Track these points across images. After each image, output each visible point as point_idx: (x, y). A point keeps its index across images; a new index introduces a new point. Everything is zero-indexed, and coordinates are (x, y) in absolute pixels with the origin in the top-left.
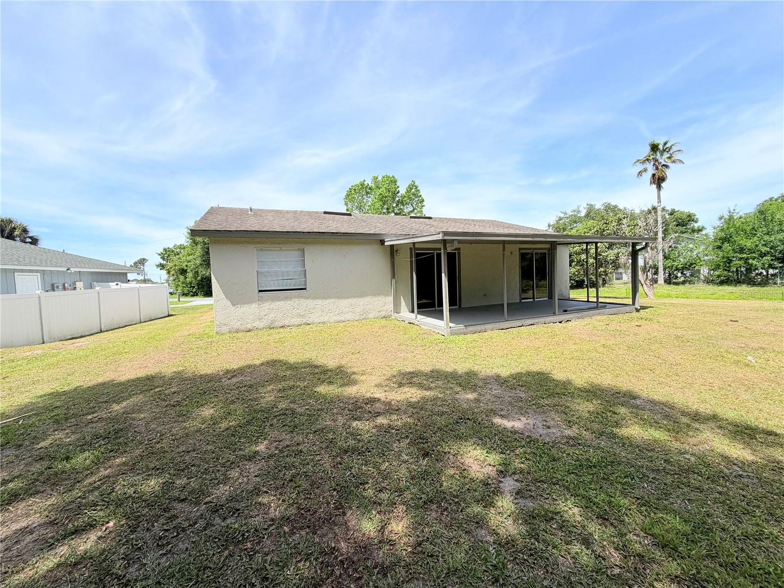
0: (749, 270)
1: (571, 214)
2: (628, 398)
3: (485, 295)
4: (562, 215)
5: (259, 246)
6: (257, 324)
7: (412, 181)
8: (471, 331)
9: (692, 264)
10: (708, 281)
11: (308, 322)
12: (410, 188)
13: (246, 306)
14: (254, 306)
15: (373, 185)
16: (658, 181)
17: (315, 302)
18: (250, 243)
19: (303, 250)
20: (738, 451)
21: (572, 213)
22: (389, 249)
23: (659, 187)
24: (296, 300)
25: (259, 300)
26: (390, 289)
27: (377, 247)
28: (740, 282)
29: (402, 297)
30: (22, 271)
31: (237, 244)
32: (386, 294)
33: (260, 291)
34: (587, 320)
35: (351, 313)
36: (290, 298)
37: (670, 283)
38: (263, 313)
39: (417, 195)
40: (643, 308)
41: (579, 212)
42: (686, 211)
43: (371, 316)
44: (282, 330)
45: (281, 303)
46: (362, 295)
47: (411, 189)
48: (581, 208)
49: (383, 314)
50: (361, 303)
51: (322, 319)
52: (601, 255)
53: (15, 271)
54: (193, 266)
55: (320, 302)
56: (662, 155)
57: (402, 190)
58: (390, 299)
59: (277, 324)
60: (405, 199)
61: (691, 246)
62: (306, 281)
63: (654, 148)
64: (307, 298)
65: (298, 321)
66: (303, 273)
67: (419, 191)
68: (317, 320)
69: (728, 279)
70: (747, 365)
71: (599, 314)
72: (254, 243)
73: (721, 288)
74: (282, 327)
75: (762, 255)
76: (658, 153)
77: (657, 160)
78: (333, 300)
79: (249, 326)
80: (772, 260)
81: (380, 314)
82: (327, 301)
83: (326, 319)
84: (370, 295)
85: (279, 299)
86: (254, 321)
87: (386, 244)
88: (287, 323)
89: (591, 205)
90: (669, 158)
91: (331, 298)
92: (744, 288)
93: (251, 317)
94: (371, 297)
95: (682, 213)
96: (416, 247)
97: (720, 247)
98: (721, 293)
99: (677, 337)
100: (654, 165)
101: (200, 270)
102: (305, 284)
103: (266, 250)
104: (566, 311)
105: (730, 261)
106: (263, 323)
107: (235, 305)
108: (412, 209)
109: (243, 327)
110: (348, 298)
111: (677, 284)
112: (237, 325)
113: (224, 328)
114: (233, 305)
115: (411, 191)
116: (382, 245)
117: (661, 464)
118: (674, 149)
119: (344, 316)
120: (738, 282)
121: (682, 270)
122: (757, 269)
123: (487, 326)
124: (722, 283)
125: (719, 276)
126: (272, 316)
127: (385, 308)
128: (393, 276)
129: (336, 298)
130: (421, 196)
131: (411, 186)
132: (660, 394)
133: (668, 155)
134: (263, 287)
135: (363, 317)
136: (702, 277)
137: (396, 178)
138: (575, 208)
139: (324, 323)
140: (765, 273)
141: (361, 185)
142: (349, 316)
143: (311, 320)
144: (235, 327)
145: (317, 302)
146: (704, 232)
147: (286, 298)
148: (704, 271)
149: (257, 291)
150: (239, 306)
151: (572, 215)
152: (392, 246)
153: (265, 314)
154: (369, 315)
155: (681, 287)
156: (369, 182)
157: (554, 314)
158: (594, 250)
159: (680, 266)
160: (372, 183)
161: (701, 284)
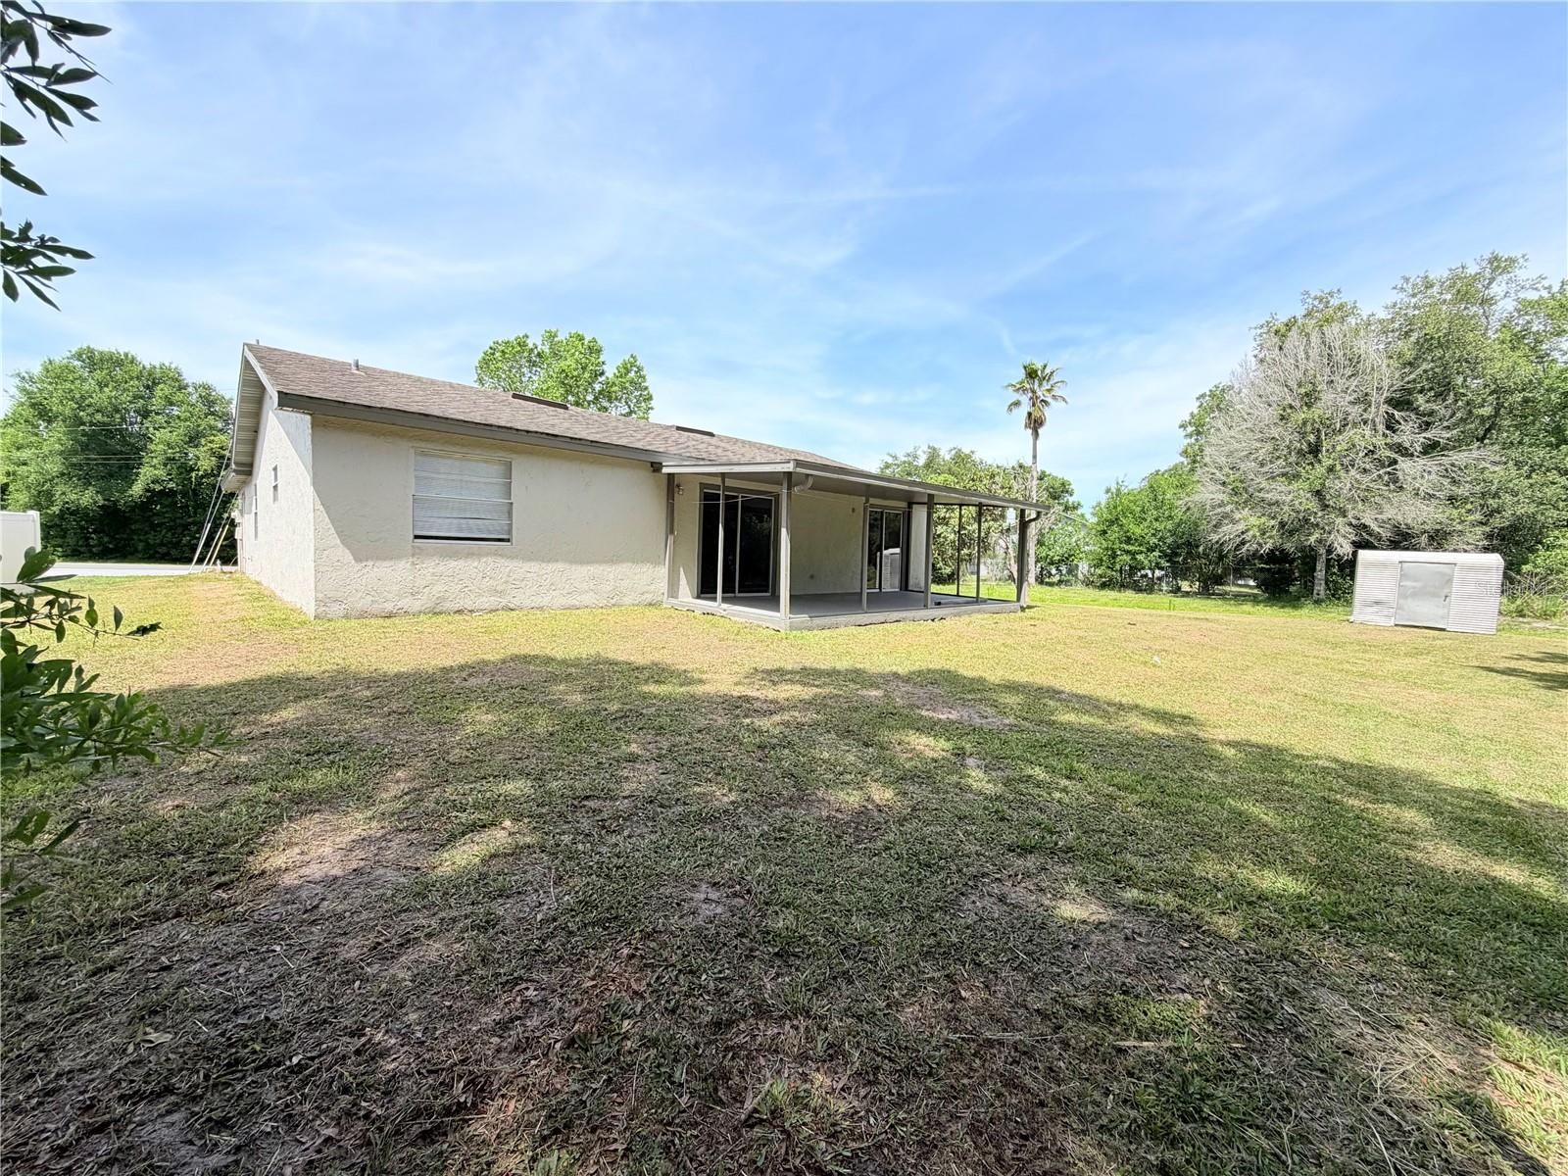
0: (1133, 569)
1: (904, 459)
2: (1053, 693)
3: (812, 577)
4: (890, 460)
5: (423, 445)
6: (406, 603)
7: (632, 356)
8: (818, 626)
9: (1070, 556)
10: (1088, 583)
11: (512, 606)
12: (626, 369)
13: (387, 563)
14: (403, 565)
15: (547, 350)
16: (1035, 423)
17: (527, 566)
18: (402, 437)
19: (509, 466)
20: (1161, 729)
21: (906, 459)
22: (665, 482)
23: (1036, 434)
24: (490, 560)
25: (413, 555)
26: (663, 551)
27: (645, 474)
28: (1122, 586)
29: (682, 569)
31: (373, 435)
32: (656, 562)
33: (416, 537)
34: (966, 619)
35: (592, 593)
36: (479, 555)
37: (1042, 583)
38: (420, 582)
39: (639, 385)
40: (1029, 607)
41: (916, 457)
42: (1060, 476)
43: (627, 600)
44: (457, 617)
45: (461, 563)
46: (614, 559)
47: (628, 371)
48: (919, 453)
49: (648, 598)
50: (611, 576)
51: (538, 601)
52: (965, 529)
54: (34, 475)
55: (534, 566)
56: (1040, 385)
57: (610, 372)
58: (663, 571)
59: (447, 605)
60: (614, 389)
61: (1070, 528)
62: (511, 525)
63: (1032, 374)
64: (512, 558)
65: (492, 601)
66: (506, 509)
67: (644, 377)
68: (527, 603)
69: (1111, 580)
70: (1154, 666)
71: (979, 611)
72: (411, 438)
73: (1103, 593)
74: (459, 612)
75: (1151, 550)
76: (1036, 381)
77: (1034, 392)
78: (560, 566)
79: (389, 607)
80: (1160, 557)
81: (644, 597)
82: (549, 567)
83: (545, 601)
84: (628, 561)
85: (455, 555)
86: (400, 597)
87: (665, 470)
88: (468, 604)
89: (934, 449)
90: (1049, 390)
92: (1129, 594)
93: (395, 588)
94: (630, 564)
95: (1055, 479)
97: (1104, 532)
98: (1104, 600)
99: (1080, 638)
100: (1031, 398)
101: (59, 490)
102: (510, 532)
103: (432, 456)
104: (939, 604)
105: (1114, 556)
106: (419, 603)
107: (361, 561)
108: (627, 410)
109: (376, 608)
110: (589, 562)
111: (1051, 584)
112: (363, 603)
113: (335, 607)
114: (358, 560)
115: (626, 374)
116: (654, 471)
117: (1101, 741)
118: (1055, 378)
119: (579, 598)
120: (1123, 586)
121: (1057, 564)
122: (1143, 568)
123: (841, 619)
124: (1104, 586)
125: (1101, 576)
126: (438, 589)
127: (652, 587)
128: (671, 529)
129: (566, 561)
130: (646, 388)
131: (629, 365)
132: (1083, 689)
133: (1049, 387)
134: (426, 528)
135: (613, 602)
136: (1080, 576)
137: (600, 342)
138: (910, 450)
139: (541, 608)
140: (1150, 576)
141: (519, 344)
142: (588, 599)
143: (515, 602)
144: (359, 606)
145: (530, 568)
146: (1079, 512)
147: (470, 555)
148: (1084, 568)
149: (412, 537)
150: (370, 563)
151: (905, 462)
152: (671, 476)
153: (425, 583)
154: (625, 599)
155: (1056, 589)
156: (535, 340)
157: (926, 606)
158: (957, 520)
159: (1056, 558)
160: (543, 344)
161: (1079, 588)
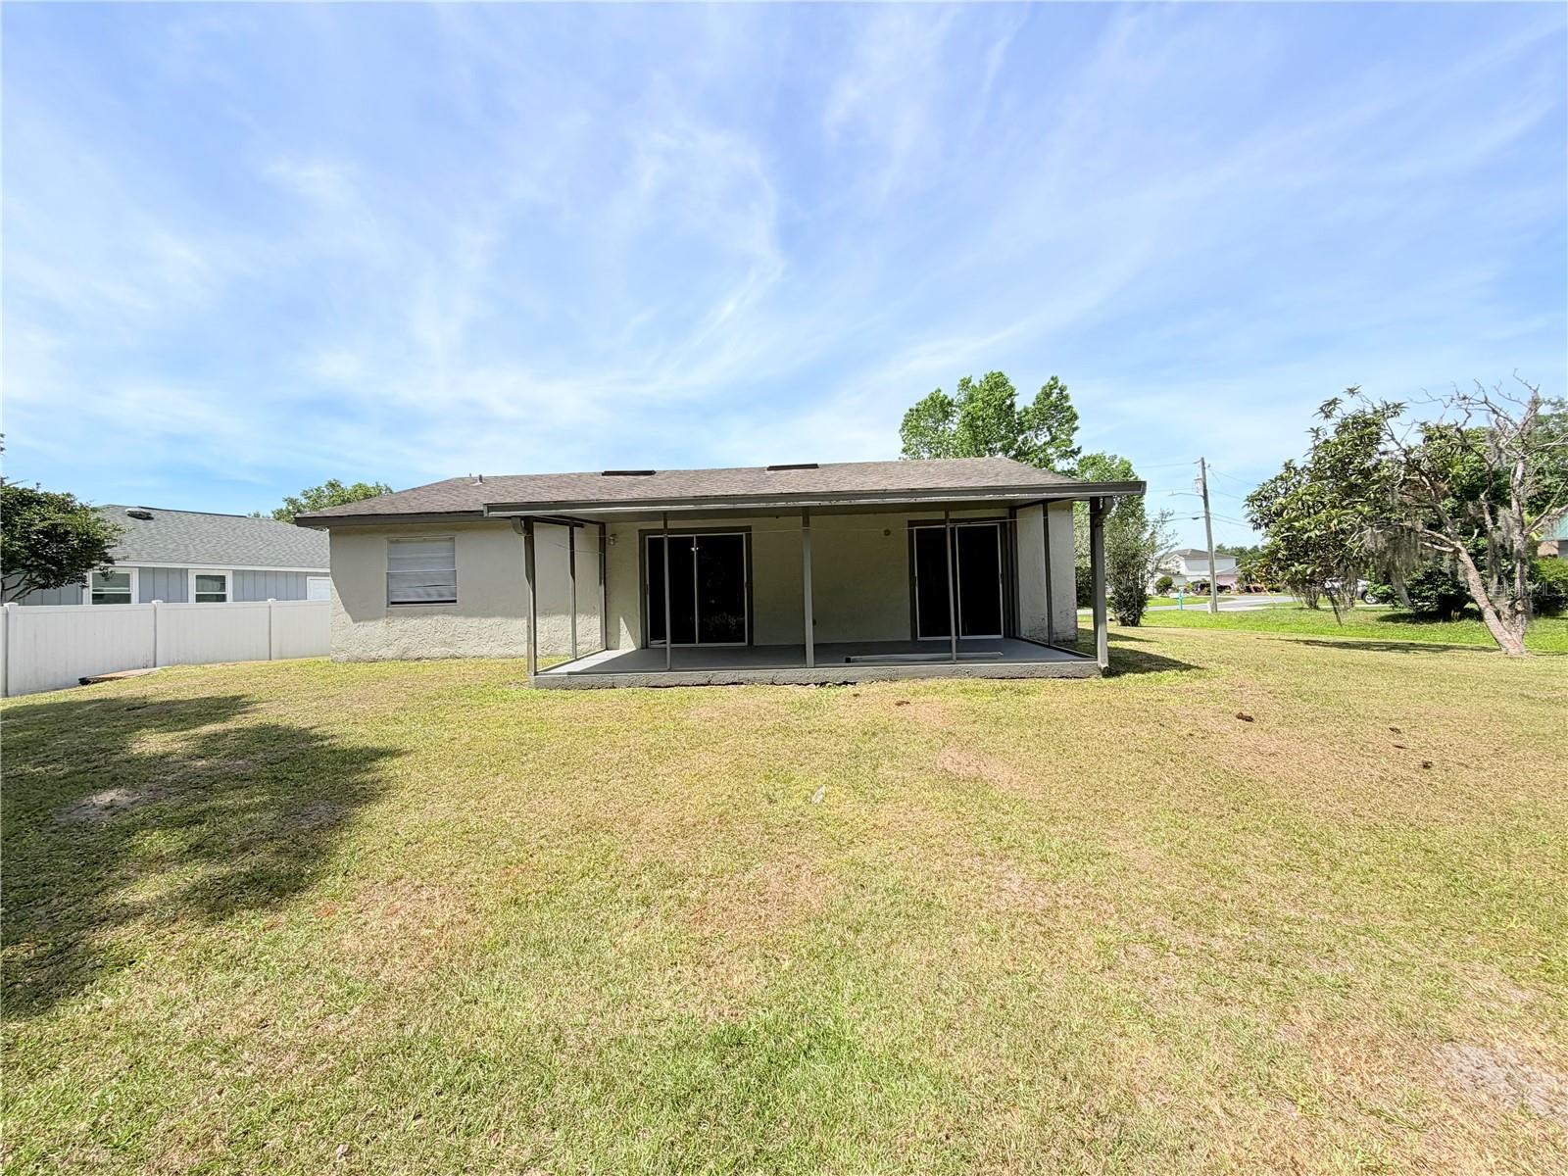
5: (392, 535)
6: (384, 652)
7: (1052, 379)
11: (458, 655)
12: (1046, 393)
13: (371, 623)
14: (381, 624)
17: (470, 622)
18: (380, 532)
19: (453, 543)
24: (440, 617)
25: (388, 617)
29: (621, 619)
30: (316, 574)
31: (363, 534)
32: (592, 614)
33: (393, 603)
36: (432, 615)
38: (392, 637)
39: (1060, 406)
43: (563, 650)
44: (418, 663)
45: (419, 621)
46: (546, 614)
47: (1048, 395)
49: (585, 647)
50: (545, 628)
51: (479, 651)
53: (307, 574)
55: (475, 622)
57: (1024, 401)
58: (598, 622)
59: (411, 654)
60: (1032, 418)
62: (455, 589)
64: (457, 615)
65: (443, 651)
66: (451, 577)
67: (1066, 398)
68: (471, 652)
72: (387, 532)
74: (419, 659)
78: (497, 620)
79: (373, 655)
82: (489, 621)
83: (485, 651)
84: (564, 614)
85: (417, 615)
86: (380, 648)
88: (425, 653)
91: (494, 616)
93: (377, 641)
94: (563, 616)
96: (669, 527)
102: (455, 594)
103: (404, 542)
106: (392, 652)
107: (357, 622)
109: (365, 656)
112: (357, 652)
113: (343, 655)
114: (355, 621)
115: (1046, 399)
119: (515, 649)
126: (404, 641)
127: (589, 638)
128: (601, 581)
129: (502, 616)
130: (1069, 408)
131: (1048, 389)
134: (398, 596)
135: (548, 651)
137: (1009, 375)
139: (482, 657)
141: (932, 399)
143: (461, 652)
144: (355, 654)
145: (472, 623)
147: (425, 615)
149: (387, 603)
150: (362, 623)
153: (395, 637)
154: (560, 649)
156: (949, 391)
160: (956, 393)
